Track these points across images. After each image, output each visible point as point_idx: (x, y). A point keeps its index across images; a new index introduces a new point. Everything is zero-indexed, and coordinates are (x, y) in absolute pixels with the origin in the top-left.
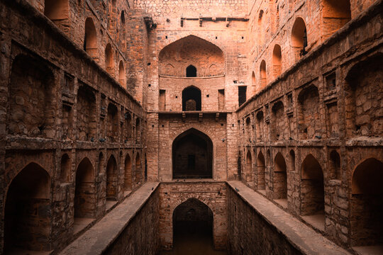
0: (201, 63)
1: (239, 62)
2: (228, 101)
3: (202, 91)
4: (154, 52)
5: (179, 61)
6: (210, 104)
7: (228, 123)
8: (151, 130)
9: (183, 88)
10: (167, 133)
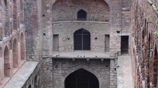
0: (91, 8)
1: (122, 14)
2: (111, 49)
3: (91, 33)
4: (47, 5)
5: (71, 6)
6: (98, 46)
7: (111, 67)
8: (46, 72)
9: (74, 31)
10: (60, 72)
